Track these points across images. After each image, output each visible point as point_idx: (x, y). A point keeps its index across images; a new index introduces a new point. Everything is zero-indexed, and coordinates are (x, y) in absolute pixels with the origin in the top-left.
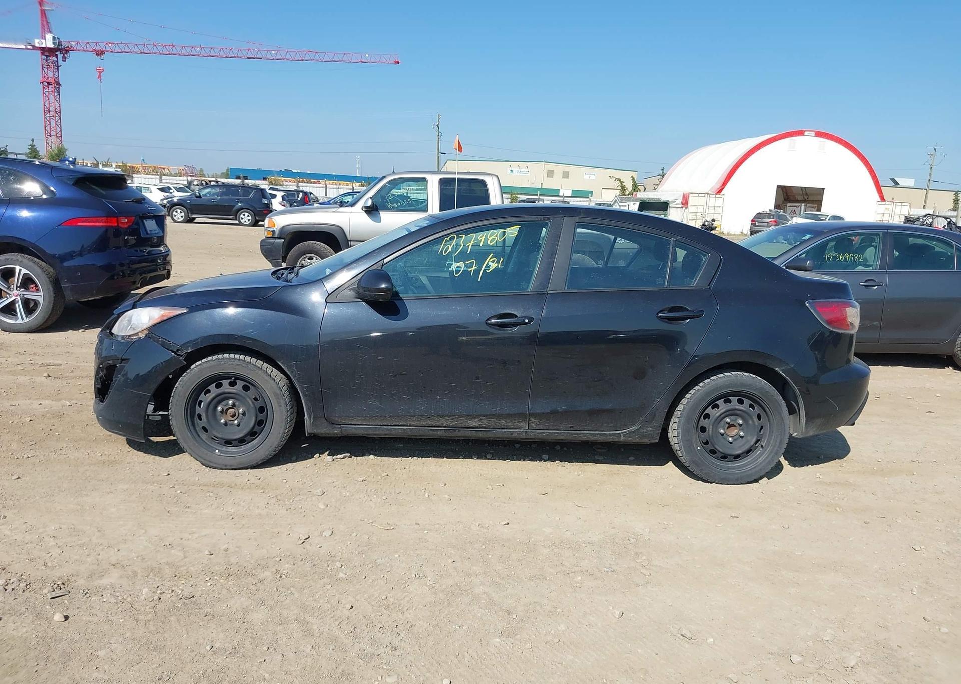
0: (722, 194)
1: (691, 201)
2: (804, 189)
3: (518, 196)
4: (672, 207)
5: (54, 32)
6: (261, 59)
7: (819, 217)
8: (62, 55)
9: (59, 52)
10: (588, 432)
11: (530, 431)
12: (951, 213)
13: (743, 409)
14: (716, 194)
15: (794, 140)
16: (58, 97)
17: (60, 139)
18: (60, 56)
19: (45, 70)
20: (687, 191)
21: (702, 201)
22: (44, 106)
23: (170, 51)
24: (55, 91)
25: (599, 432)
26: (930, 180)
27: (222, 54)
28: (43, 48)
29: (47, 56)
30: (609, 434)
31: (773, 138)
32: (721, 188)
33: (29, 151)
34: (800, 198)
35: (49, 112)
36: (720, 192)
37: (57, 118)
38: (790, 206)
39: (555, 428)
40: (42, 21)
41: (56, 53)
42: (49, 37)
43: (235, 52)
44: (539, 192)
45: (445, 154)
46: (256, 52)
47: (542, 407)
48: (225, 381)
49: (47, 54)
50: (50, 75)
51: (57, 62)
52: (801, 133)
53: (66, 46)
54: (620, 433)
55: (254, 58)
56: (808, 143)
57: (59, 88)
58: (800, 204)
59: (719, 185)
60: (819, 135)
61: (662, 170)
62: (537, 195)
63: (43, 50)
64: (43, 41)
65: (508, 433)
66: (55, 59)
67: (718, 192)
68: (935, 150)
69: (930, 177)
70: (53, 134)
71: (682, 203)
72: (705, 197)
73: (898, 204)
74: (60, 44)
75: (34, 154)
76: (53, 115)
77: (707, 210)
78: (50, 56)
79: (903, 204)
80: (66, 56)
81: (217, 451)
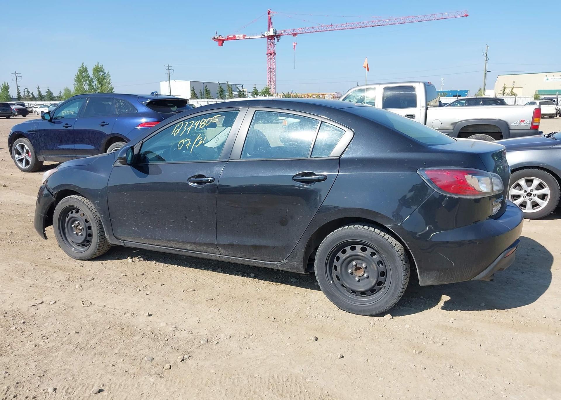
3: (540, 96)
5: (274, 27)
6: (380, 26)
8: (277, 38)
9: (276, 37)
10: (256, 261)
11: (221, 256)
13: (364, 255)
16: (274, 61)
17: (275, 83)
18: (276, 39)
19: (269, 47)
22: (268, 66)
23: (331, 29)
24: (273, 58)
25: (263, 262)
27: (358, 26)
28: (269, 36)
29: (270, 40)
30: (270, 263)
33: (254, 90)
35: (270, 69)
37: (274, 72)
39: (236, 255)
40: (269, 22)
41: (275, 38)
42: (272, 30)
43: (365, 24)
44: (557, 92)
45: (490, 71)
46: (377, 22)
47: (225, 240)
48: (74, 210)
49: (270, 39)
50: (271, 49)
51: (275, 42)
53: (279, 33)
54: (277, 264)
55: (375, 26)
57: (275, 56)
62: (556, 95)
63: (268, 37)
64: (269, 32)
65: (210, 256)
66: (274, 41)
70: (272, 80)
74: (276, 33)
75: (256, 92)
76: (272, 70)
78: (271, 40)
80: (279, 38)
81: (73, 249)
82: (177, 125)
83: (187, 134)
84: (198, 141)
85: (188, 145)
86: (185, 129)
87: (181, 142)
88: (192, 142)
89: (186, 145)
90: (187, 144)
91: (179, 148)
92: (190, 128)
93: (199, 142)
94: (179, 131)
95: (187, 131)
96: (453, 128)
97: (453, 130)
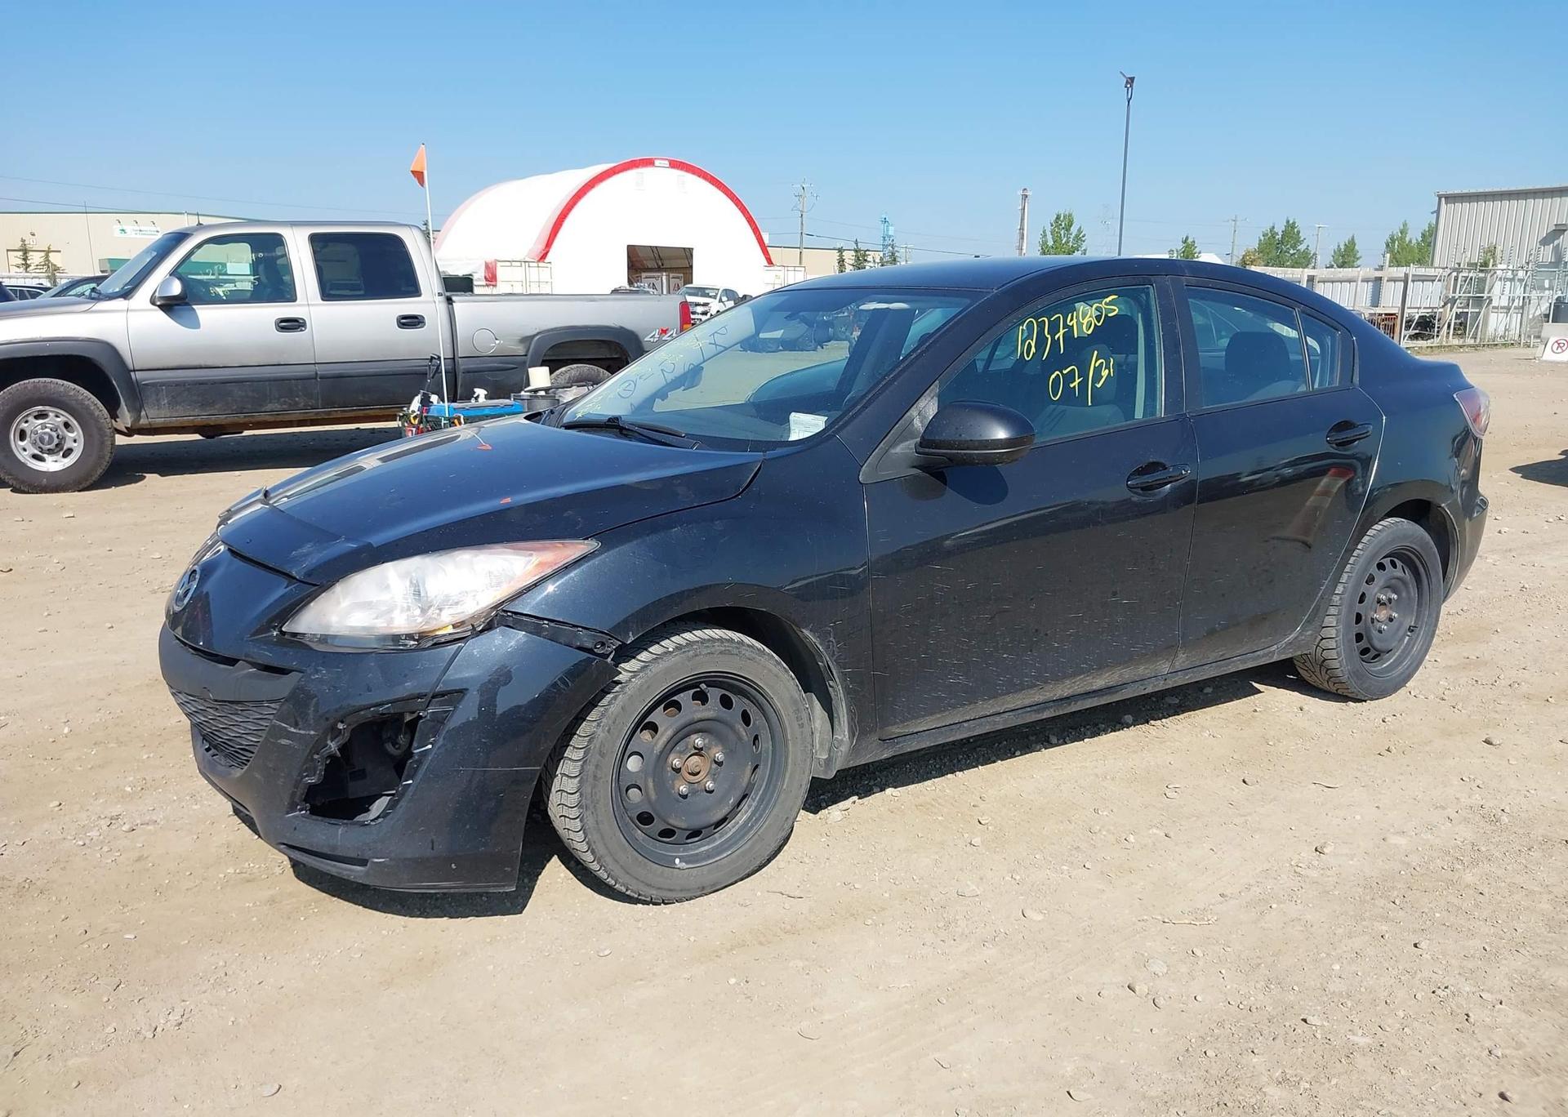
0: (547, 260)
1: (502, 273)
2: (655, 250)
4: (478, 286)
7: (707, 291)
14: (539, 261)
15: (642, 173)
20: (490, 259)
21: (517, 273)
26: (802, 233)
31: (611, 169)
32: (544, 252)
34: (651, 264)
36: (543, 257)
38: (646, 278)
48: (682, 695)
52: (649, 163)
56: (660, 177)
58: (659, 274)
59: (542, 246)
60: (674, 165)
61: (425, 224)
67: (541, 259)
68: (803, 188)
69: (802, 229)
71: (485, 278)
72: (521, 266)
73: (789, 268)
77: (528, 287)
79: (796, 269)
81: (677, 861)
82: (1021, 327)
83: (1062, 352)
84: (1098, 370)
85: (1076, 383)
86: (1049, 336)
87: (1053, 376)
88: (1084, 374)
89: (1072, 386)
90: (1072, 383)
91: (1055, 396)
92: (1060, 334)
93: (1103, 374)
94: (1033, 344)
95: (1055, 343)
96: (525, 350)
97: (526, 355)
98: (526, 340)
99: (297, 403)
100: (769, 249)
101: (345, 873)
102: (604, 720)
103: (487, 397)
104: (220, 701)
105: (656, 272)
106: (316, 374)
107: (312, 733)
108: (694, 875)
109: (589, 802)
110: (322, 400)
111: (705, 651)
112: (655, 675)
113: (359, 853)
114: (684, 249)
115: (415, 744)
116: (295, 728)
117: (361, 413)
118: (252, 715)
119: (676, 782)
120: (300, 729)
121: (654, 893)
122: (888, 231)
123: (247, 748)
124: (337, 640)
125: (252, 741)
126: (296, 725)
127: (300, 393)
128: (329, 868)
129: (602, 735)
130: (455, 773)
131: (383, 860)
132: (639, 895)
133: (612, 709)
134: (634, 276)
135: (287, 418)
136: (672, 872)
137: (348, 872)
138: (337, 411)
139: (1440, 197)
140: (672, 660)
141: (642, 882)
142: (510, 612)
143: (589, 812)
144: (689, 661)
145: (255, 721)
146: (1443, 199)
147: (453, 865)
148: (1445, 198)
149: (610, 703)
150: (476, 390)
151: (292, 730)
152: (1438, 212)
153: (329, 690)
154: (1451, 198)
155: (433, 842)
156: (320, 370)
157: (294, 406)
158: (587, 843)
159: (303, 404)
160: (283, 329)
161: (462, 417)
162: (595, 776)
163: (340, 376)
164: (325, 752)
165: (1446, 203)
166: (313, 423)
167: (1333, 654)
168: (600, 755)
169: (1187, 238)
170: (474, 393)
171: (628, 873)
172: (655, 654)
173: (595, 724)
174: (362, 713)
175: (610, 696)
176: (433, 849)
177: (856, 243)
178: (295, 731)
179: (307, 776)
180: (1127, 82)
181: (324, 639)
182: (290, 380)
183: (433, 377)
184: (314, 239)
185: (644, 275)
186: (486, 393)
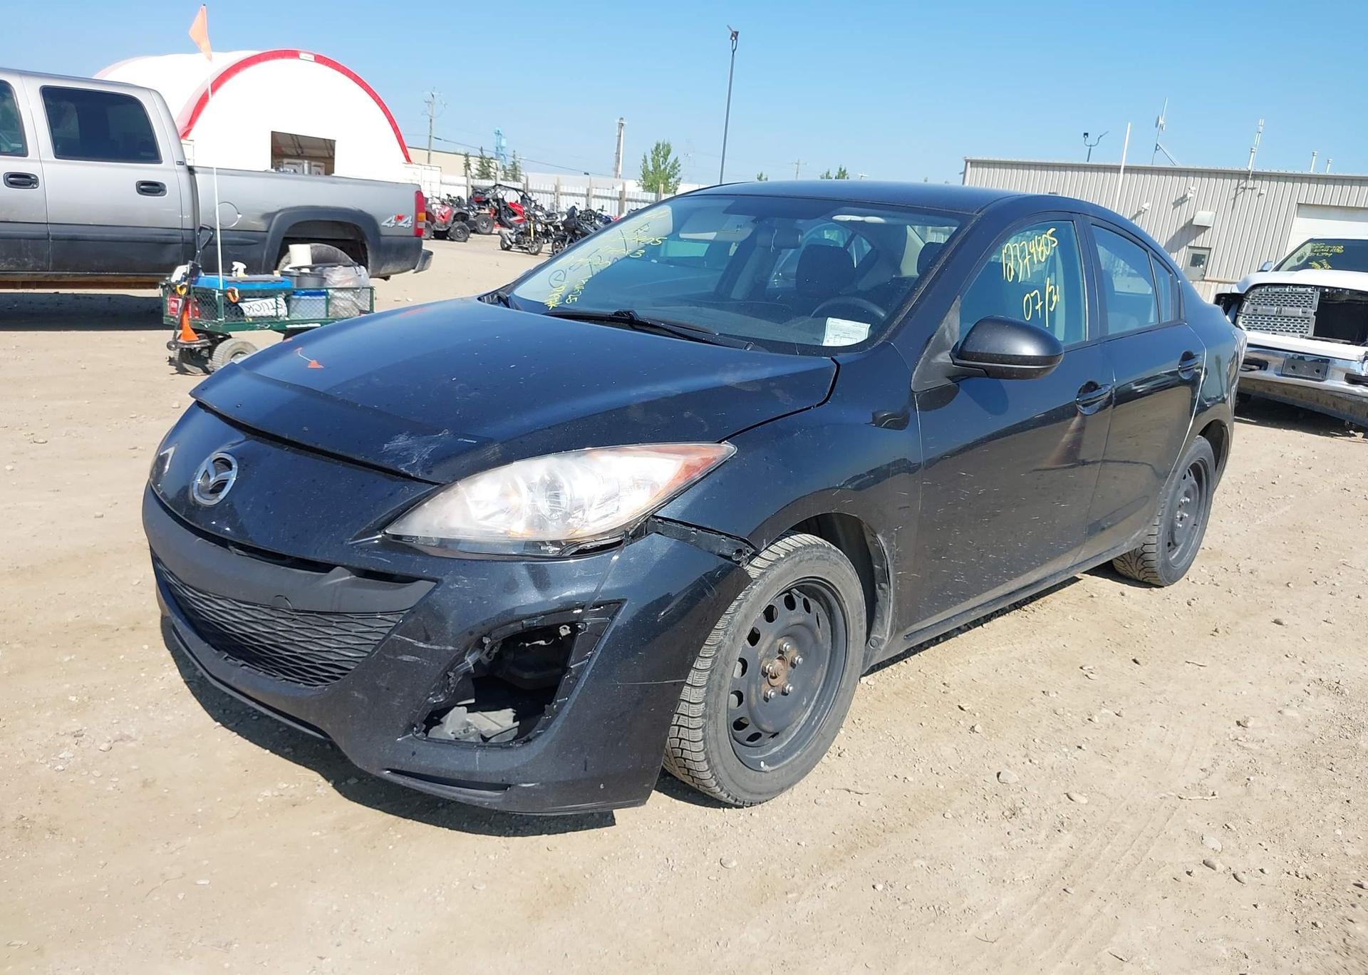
2: (295, 138)
12: (481, 183)
14: (181, 138)
26: (430, 136)
31: (255, 57)
32: (186, 129)
34: (289, 151)
38: (288, 163)
48: (777, 600)
52: (294, 54)
56: (303, 70)
58: (300, 161)
59: (184, 124)
60: (320, 59)
68: (433, 96)
69: (431, 133)
73: (426, 168)
79: (432, 169)
81: (762, 764)
84: (1050, 295)
85: (1039, 306)
87: (1026, 299)
89: (1036, 308)
91: (1028, 317)
93: (1053, 299)
96: (267, 226)
97: (267, 232)
98: (268, 216)
99: (25, 264)
100: (408, 149)
101: (477, 799)
102: (730, 628)
103: (246, 271)
104: (302, 611)
105: (295, 159)
106: (48, 234)
107: (450, 648)
108: (776, 777)
109: (712, 711)
110: (53, 262)
111: (807, 557)
112: (772, 581)
113: (504, 778)
114: (324, 139)
115: (572, 659)
116: (425, 643)
117: (94, 279)
118: (354, 628)
119: (763, 686)
120: (432, 645)
121: (748, 797)
122: (500, 142)
123: (336, 663)
124: (460, 544)
125: (350, 657)
126: (427, 639)
127: (30, 254)
128: (455, 794)
129: (728, 643)
130: (612, 689)
131: (533, 785)
132: (736, 800)
133: (738, 617)
134: (276, 161)
135: (11, 278)
136: (761, 775)
137: (481, 799)
138: (68, 275)
139: (967, 162)
140: (783, 566)
141: (741, 788)
142: (660, 518)
143: (711, 722)
144: (795, 567)
145: (359, 635)
146: (969, 164)
147: (602, 785)
148: (971, 163)
149: (735, 611)
150: (234, 263)
151: (421, 645)
152: (965, 173)
153: (473, 600)
154: (976, 163)
155: (586, 762)
156: (53, 231)
157: (23, 267)
158: (706, 753)
159: (31, 265)
160: (13, 184)
161: (236, 291)
162: (720, 686)
163: (73, 239)
164: (461, 668)
165: (971, 167)
166: (40, 285)
167: (1153, 548)
168: (725, 664)
169: (761, 175)
170: (233, 266)
171: (733, 780)
172: (769, 561)
173: (722, 633)
174: (512, 626)
175: (735, 603)
176: (585, 770)
177: (481, 150)
178: (425, 646)
179: (432, 696)
180: (733, 35)
181: (443, 543)
182: (20, 238)
183: (203, 248)
184: (47, 92)
185: (286, 161)
186: (245, 267)
